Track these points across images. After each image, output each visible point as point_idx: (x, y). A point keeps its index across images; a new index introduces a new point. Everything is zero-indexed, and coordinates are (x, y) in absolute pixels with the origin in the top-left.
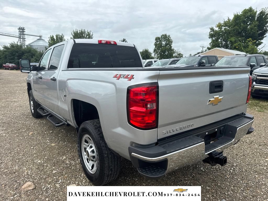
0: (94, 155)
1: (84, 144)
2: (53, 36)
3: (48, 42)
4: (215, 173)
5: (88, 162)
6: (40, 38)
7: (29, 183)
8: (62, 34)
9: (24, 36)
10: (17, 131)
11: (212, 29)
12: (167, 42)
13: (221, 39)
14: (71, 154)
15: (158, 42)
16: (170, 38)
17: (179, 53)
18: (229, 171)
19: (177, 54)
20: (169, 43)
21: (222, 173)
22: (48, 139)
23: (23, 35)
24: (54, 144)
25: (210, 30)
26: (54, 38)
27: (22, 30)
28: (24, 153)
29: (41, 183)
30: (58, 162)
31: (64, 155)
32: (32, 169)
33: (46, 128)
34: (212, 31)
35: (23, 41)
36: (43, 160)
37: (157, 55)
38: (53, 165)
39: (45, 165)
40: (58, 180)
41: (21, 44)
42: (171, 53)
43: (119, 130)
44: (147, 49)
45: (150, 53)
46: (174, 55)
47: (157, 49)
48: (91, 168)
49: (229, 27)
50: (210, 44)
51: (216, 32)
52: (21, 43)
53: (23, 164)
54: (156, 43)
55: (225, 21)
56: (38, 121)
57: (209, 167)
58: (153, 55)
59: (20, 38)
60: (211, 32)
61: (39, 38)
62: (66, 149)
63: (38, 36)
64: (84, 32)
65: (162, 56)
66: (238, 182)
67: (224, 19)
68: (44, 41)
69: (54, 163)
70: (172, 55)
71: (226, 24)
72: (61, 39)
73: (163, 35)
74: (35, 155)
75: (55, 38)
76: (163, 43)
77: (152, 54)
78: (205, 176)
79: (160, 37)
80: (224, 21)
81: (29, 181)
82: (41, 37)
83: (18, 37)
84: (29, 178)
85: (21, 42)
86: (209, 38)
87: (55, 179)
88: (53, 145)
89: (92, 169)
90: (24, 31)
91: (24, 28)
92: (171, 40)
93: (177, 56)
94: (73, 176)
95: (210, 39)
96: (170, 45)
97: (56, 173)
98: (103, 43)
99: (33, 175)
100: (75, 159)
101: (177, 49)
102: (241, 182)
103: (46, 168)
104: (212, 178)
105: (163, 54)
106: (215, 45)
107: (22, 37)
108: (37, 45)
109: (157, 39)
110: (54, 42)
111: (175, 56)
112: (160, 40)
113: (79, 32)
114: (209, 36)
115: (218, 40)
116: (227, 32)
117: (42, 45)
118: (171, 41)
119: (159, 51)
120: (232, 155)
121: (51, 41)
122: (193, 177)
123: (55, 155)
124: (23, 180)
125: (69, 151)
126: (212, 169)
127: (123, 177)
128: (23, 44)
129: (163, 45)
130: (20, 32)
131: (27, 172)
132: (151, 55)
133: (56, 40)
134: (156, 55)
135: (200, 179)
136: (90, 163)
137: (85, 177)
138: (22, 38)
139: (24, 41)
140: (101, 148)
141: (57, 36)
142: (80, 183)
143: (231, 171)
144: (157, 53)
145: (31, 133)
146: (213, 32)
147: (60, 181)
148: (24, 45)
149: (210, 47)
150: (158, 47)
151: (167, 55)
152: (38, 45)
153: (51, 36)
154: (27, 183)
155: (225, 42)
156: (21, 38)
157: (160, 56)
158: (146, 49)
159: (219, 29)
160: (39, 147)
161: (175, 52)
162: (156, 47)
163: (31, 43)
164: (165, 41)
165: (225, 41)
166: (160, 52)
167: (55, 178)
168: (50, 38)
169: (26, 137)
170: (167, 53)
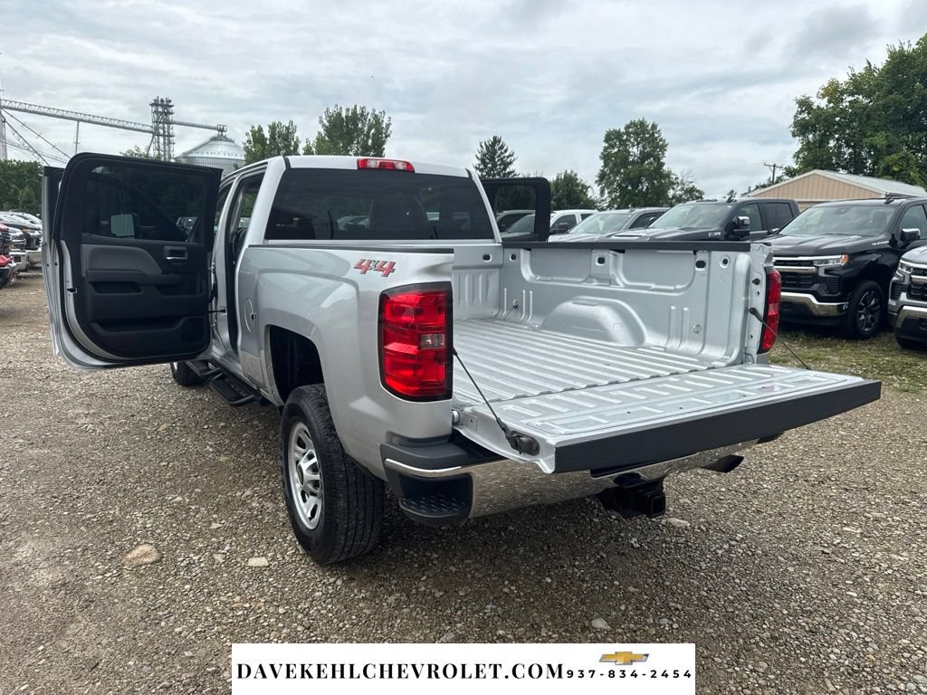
0: (317, 477)
1: (296, 451)
2: (260, 129)
3: (243, 146)
4: (669, 554)
5: (305, 501)
6: (221, 136)
7: (146, 548)
8: (291, 123)
9: (169, 128)
10: (126, 419)
11: (805, 104)
12: (648, 149)
13: (838, 140)
14: (268, 484)
15: (613, 148)
16: (656, 135)
17: (691, 186)
18: (715, 551)
19: (682, 189)
20: (654, 150)
21: (690, 556)
22: (210, 443)
23: (166, 125)
24: (225, 458)
25: (797, 105)
26: (263, 135)
27: (163, 109)
28: (139, 478)
29: (176, 549)
30: (229, 503)
31: (247, 487)
32: (156, 516)
33: (210, 414)
34: (804, 111)
35: (164, 143)
36: (189, 497)
37: (609, 193)
38: (215, 509)
39: (193, 507)
40: (220, 546)
41: (159, 154)
42: (659, 187)
43: (365, 405)
44: (572, 172)
45: (583, 186)
46: (671, 193)
47: (612, 172)
48: (309, 515)
49: (868, 96)
50: (797, 156)
51: (820, 116)
52: (159, 150)
53: (133, 504)
54: (609, 150)
55: (854, 75)
56: (189, 394)
57: (657, 538)
58: (594, 192)
59: (155, 133)
60: (802, 112)
61: (215, 133)
62: (257, 470)
63: (214, 129)
64: (362, 115)
65: (627, 196)
66: (729, 581)
67: (852, 69)
68: (231, 144)
69: (218, 505)
70: (665, 192)
71: (857, 85)
72: (285, 140)
73: (631, 123)
74: (168, 483)
75: (267, 134)
76: (630, 150)
77: (589, 189)
78: (634, 561)
79: (623, 130)
80: (850, 73)
81: (145, 543)
82: (222, 130)
83: (150, 132)
84: (146, 537)
85: (159, 146)
86: (794, 135)
87: (213, 543)
88: (223, 459)
89: (310, 519)
90: (171, 110)
91: (170, 101)
92: (661, 140)
93: (681, 196)
94: (262, 538)
95: (797, 138)
96: (658, 159)
97: (219, 528)
98: (373, 167)
99: (159, 531)
100: (276, 499)
101: (682, 173)
102: (737, 581)
103: (195, 516)
104: (655, 566)
105: (630, 188)
106: (815, 158)
107: (161, 132)
108: (210, 156)
109: (612, 137)
110: (264, 149)
111: (674, 197)
112: (621, 141)
113: (344, 115)
114: (792, 129)
115: (828, 143)
116: (859, 113)
117: (227, 157)
118: (661, 143)
119: (618, 178)
120: (744, 511)
121: (254, 147)
122: (598, 561)
123: (223, 484)
124: (130, 539)
125: (264, 477)
126: (664, 545)
127: (398, 549)
128: (164, 155)
129: (631, 159)
130: (156, 116)
131: (145, 523)
132: (585, 194)
133: (268, 142)
134: (606, 191)
135: (615, 567)
136: (307, 503)
137: (295, 542)
138: (164, 136)
139: (169, 143)
140: (329, 457)
141: (273, 128)
142: (279, 556)
143: (720, 552)
144: (609, 184)
145: (164, 426)
146: (809, 113)
147: (227, 548)
148: (170, 155)
149: (796, 167)
150: (615, 165)
151: (644, 193)
152: (213, 156)
153: (253, 127)
154: (141, 548)
155: (851, 150)
156: (159, 135)
157: (619, 197)
158: (569, 172)
159: (829, 102)
160: (182, 464)
161: (673, 184)
162: (606, 166)
163: (190, 152)
164: (638, 144)
165: (853, 147)
166: (623, 181)
167: (214, 539)
168: (250, 134)
169: (149, 437)
170: (645, 186)
